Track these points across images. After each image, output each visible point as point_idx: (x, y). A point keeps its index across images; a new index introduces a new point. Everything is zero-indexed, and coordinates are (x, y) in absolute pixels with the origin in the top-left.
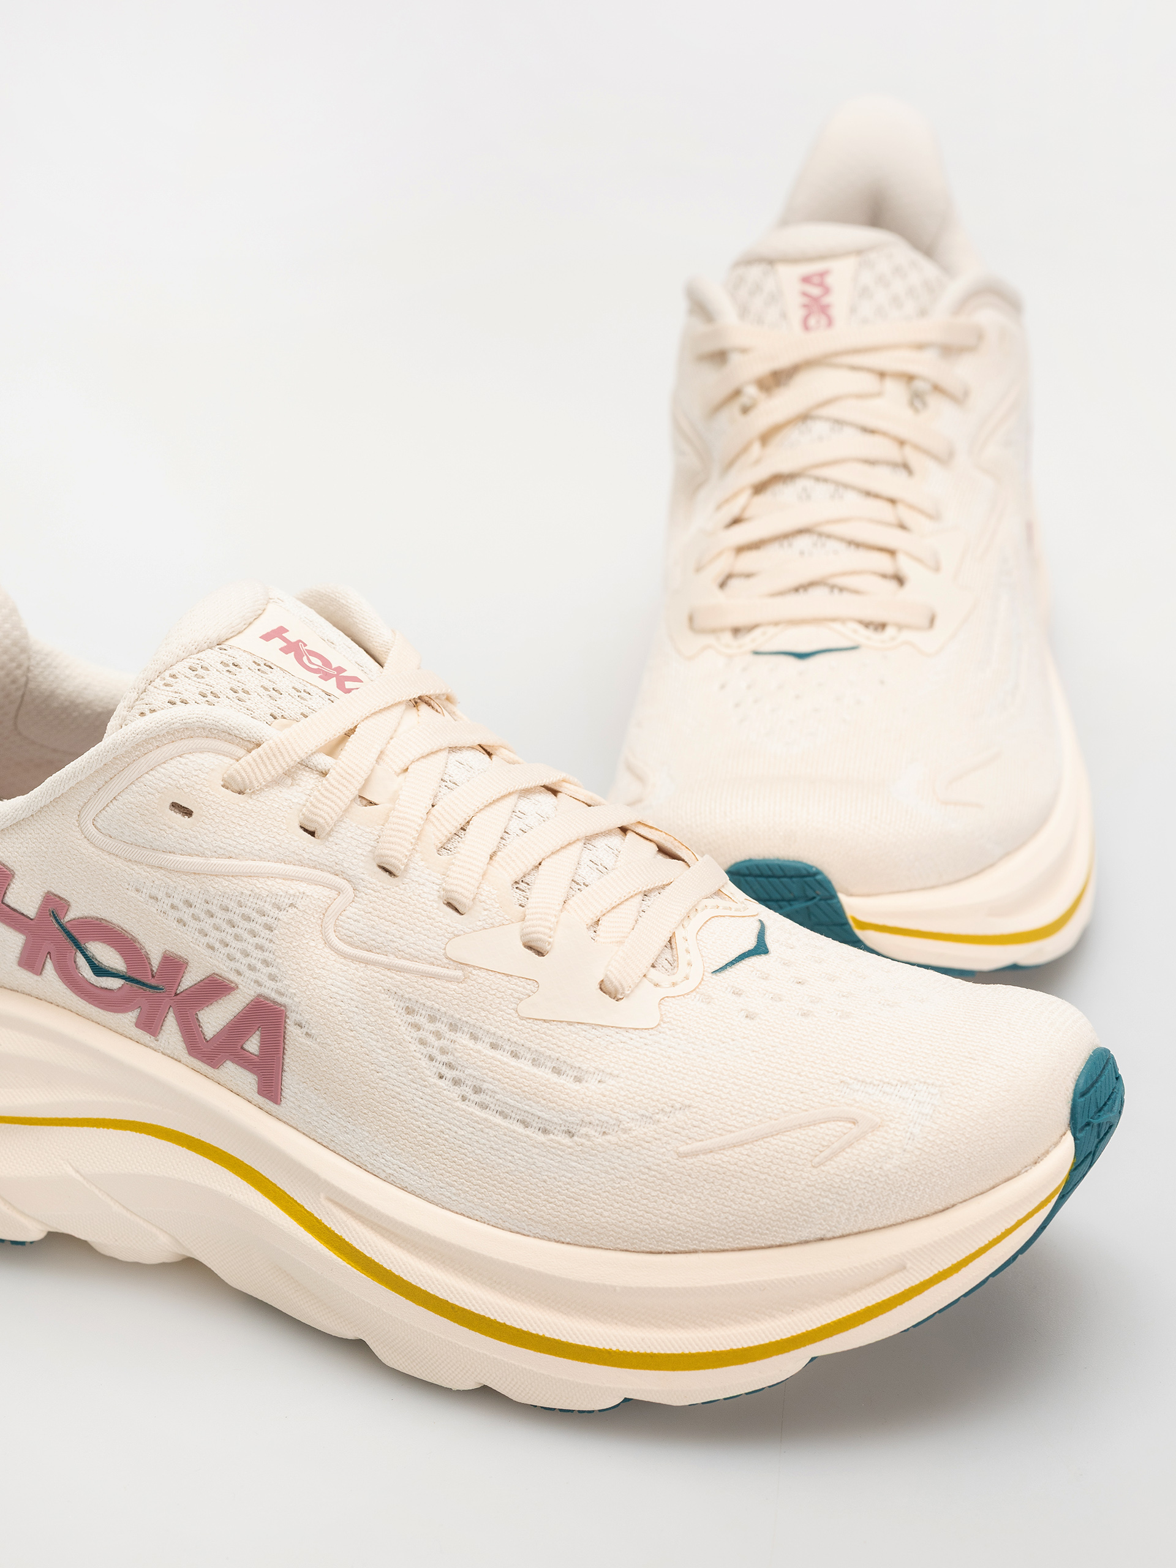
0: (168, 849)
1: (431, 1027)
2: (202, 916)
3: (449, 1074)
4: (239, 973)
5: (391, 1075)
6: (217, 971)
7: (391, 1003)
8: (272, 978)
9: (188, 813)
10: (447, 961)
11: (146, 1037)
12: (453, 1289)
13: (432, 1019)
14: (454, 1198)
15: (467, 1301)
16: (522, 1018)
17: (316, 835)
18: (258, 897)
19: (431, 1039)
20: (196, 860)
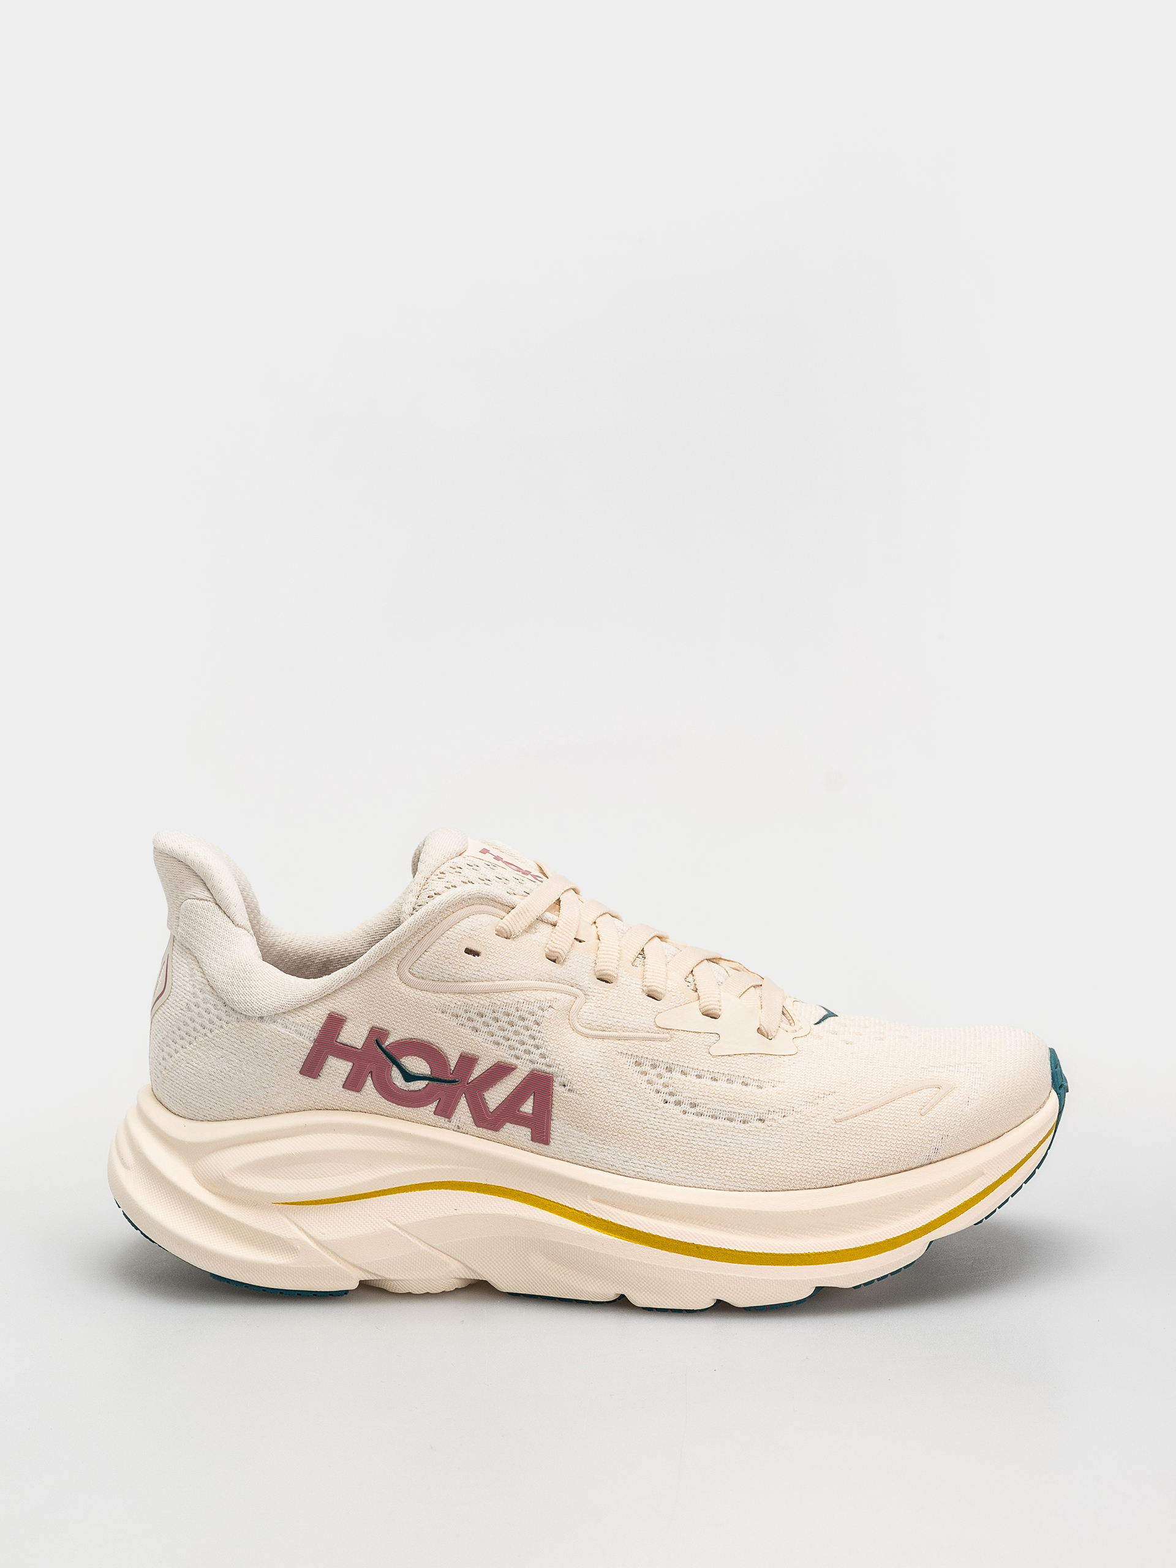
0: (467, 979)
1: (654, 1072)
2: (491, 1022)
3: (672, 1099)
4: (518, 1058)
5: (631, 1107)
6: (503, 1059)
7: (624, 1060)
8: (543, 1056)
9: (476, 953)
10: (657, 1029)
11: (442, 1120)
12: (696, 1235)
13: (654, 1066)
14: (688, 1177)
15: (707, 1241)
16: (713, 1057)
17: (557, 962)
18: (529, 1003)
19: (655, 1079)
20: (486, 983)
